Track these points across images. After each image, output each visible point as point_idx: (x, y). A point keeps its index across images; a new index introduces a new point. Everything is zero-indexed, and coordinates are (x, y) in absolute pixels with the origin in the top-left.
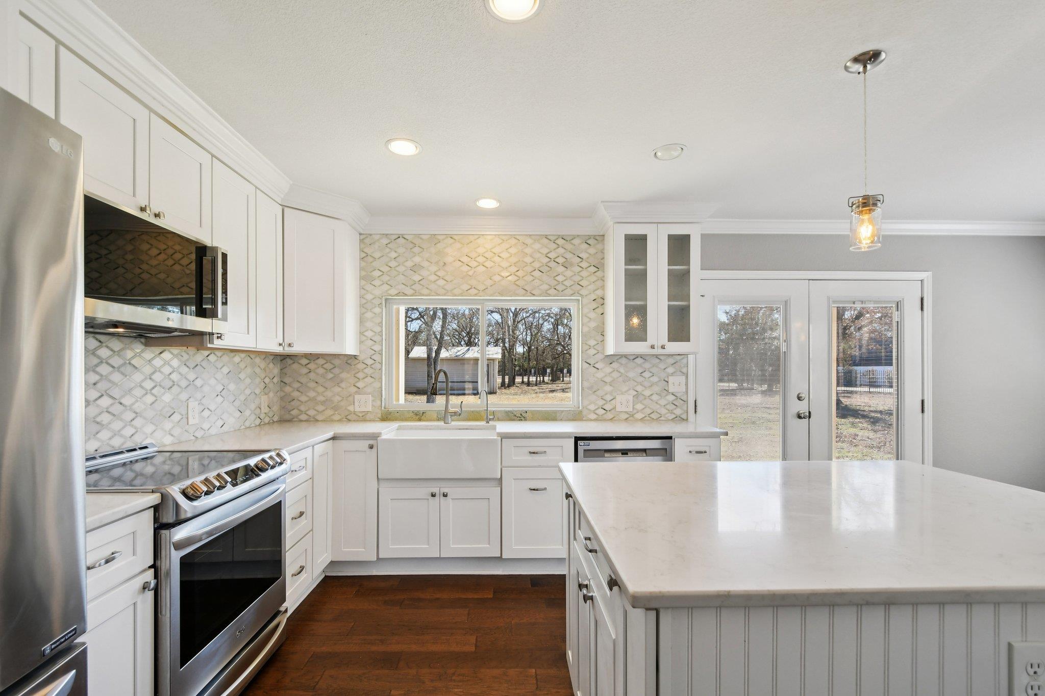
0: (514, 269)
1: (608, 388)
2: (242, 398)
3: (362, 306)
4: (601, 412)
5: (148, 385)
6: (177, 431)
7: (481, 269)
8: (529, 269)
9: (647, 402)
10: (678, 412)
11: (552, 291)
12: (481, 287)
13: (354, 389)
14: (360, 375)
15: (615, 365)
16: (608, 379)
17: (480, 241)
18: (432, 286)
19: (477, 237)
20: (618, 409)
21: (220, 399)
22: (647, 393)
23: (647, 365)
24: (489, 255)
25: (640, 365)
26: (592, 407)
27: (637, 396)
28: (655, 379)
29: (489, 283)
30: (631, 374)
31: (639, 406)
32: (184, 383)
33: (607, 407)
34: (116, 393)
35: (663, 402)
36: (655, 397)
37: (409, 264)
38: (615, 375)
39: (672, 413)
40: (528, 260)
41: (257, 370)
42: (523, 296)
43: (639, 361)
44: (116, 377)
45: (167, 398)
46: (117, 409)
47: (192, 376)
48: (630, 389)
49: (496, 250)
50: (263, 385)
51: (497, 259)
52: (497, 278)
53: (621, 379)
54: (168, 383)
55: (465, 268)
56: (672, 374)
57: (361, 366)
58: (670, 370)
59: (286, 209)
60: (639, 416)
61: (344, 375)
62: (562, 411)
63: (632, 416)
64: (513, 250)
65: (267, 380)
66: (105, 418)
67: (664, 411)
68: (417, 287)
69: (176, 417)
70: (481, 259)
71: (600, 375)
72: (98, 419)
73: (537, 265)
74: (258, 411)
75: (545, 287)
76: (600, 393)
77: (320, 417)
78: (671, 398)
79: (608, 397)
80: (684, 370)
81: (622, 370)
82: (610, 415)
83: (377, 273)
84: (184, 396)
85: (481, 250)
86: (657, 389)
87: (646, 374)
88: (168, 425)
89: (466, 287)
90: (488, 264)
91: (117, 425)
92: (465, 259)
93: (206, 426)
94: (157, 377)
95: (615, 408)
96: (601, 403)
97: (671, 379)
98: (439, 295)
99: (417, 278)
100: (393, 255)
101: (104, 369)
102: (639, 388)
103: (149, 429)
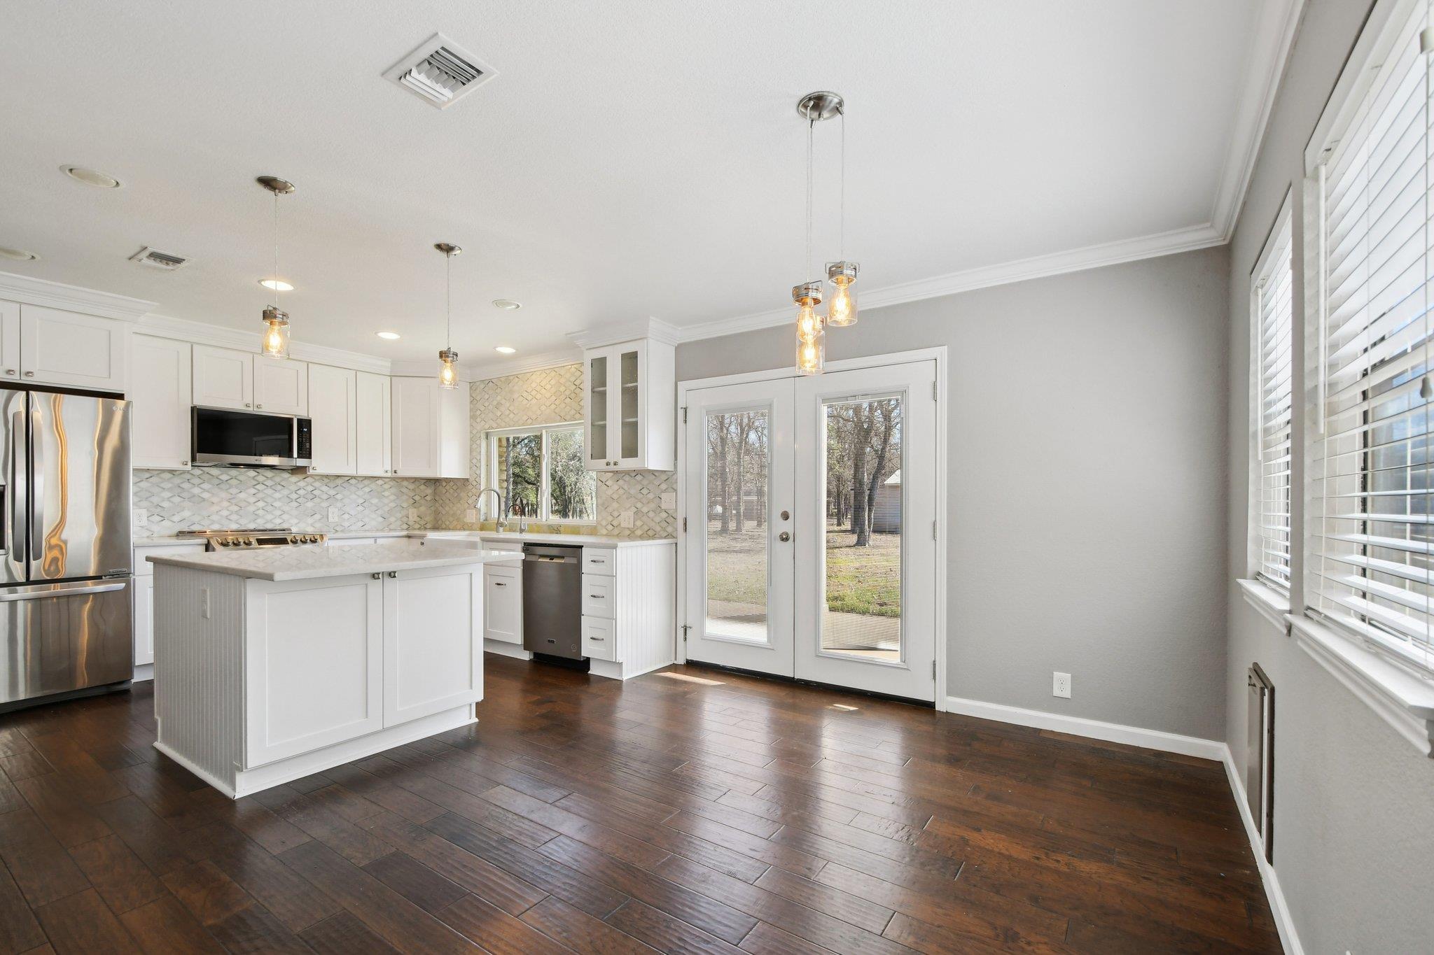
0: (554, 398)
1: (615, 505)
2: (386, 509)
3: (471, 439)
4: (610, 527)
5: (294, 496)
6: (318, 525)
7: (534, 401)
8: (563, 397)
9: (645, 518)
10: (670, 529)
11: (578, 416)
12: (534, 417)
13: (466, 505)
14: (470, 494)
15: (621, 482)
16: (615, 496)
17: (534, 377)
18: (507, 420)
19: (531, 374)
20: (622, 525)
21: (360, 508)
22: (645, 510)
23: (645, 482)
24: (539, 388)
25: (639, 482)
26: (604, 523)
27: (638, 512)
28: (651, 496)
29: (539, 412)
30: (632, 492)
31: (639, 523)
32: (325, 497)
33: (615, 523)
34: (269, 500)
35: (657, 519)
36: (651, 514)
37: (495, 403)
38: (621, 491)
39: (665, 530)
40: (562, 389)
41: (404, 490)
42: (560, 422)
43: (639, 478)
44: (269, 491)
45: (310, 504)
46: (269, 508)
47: (332, 492)
48: (631, 506)
49: (543, 384)
50: (412, 501)
51: (543, 391)
52: (543, 408)
53: (624, 496)
54: (311, 497)
55: (525, 402)
56: (665, 491)
57: (471, 487)
58: (664, 486)
59: (393, 378)
60: (639, 532)
61: (463, 494)
62: (583, 526)
63: (633, 532)
64: (553, 382)
65: (417, 498)
66: (261, 512)
67: (658, 529)
68: (499, 421)
69: (317, 517)
70: (534, 393)
71: (610, 492)
72: (257, 513)
73: (568, 393)
74: (405, 519)
75: (573, 412)
76: (610, 509)
77: (451, 528)
78: (664, 515)
79: (616, 514)
80: (674, 486)
81: (626, 487)
82: (616, 532)
83: (478, 412)
84: (325, 504)
85: (534, 385)
86: (652, 506)
87: (645, 491)
88: (310, 521)
89: (525, 418)
90: (538, 396)
91: (269, 517)
92: (525, 394)
93: (346, 524)
94: (302, 492)
95: (620, 525)
96: (610, 518)
97: (664, 496)
98: (510, 426)
99: (499, 414)
100: (487, 397)
101: (260, 487)
102: (639, 505)
103: (296, 521)
